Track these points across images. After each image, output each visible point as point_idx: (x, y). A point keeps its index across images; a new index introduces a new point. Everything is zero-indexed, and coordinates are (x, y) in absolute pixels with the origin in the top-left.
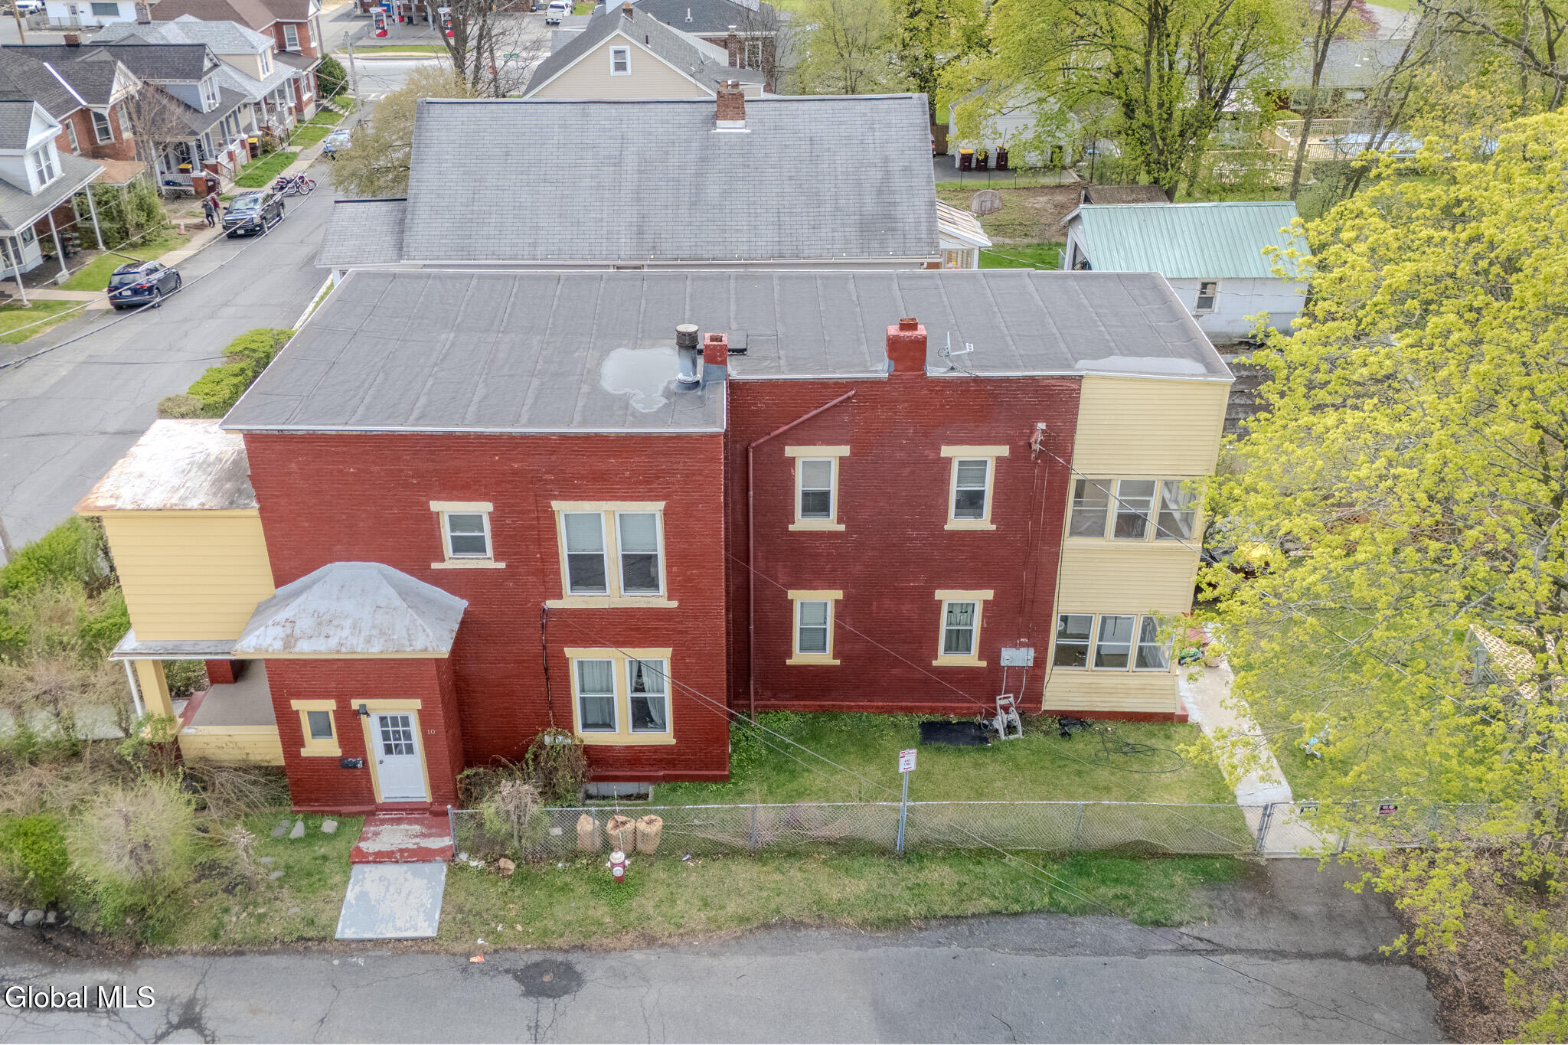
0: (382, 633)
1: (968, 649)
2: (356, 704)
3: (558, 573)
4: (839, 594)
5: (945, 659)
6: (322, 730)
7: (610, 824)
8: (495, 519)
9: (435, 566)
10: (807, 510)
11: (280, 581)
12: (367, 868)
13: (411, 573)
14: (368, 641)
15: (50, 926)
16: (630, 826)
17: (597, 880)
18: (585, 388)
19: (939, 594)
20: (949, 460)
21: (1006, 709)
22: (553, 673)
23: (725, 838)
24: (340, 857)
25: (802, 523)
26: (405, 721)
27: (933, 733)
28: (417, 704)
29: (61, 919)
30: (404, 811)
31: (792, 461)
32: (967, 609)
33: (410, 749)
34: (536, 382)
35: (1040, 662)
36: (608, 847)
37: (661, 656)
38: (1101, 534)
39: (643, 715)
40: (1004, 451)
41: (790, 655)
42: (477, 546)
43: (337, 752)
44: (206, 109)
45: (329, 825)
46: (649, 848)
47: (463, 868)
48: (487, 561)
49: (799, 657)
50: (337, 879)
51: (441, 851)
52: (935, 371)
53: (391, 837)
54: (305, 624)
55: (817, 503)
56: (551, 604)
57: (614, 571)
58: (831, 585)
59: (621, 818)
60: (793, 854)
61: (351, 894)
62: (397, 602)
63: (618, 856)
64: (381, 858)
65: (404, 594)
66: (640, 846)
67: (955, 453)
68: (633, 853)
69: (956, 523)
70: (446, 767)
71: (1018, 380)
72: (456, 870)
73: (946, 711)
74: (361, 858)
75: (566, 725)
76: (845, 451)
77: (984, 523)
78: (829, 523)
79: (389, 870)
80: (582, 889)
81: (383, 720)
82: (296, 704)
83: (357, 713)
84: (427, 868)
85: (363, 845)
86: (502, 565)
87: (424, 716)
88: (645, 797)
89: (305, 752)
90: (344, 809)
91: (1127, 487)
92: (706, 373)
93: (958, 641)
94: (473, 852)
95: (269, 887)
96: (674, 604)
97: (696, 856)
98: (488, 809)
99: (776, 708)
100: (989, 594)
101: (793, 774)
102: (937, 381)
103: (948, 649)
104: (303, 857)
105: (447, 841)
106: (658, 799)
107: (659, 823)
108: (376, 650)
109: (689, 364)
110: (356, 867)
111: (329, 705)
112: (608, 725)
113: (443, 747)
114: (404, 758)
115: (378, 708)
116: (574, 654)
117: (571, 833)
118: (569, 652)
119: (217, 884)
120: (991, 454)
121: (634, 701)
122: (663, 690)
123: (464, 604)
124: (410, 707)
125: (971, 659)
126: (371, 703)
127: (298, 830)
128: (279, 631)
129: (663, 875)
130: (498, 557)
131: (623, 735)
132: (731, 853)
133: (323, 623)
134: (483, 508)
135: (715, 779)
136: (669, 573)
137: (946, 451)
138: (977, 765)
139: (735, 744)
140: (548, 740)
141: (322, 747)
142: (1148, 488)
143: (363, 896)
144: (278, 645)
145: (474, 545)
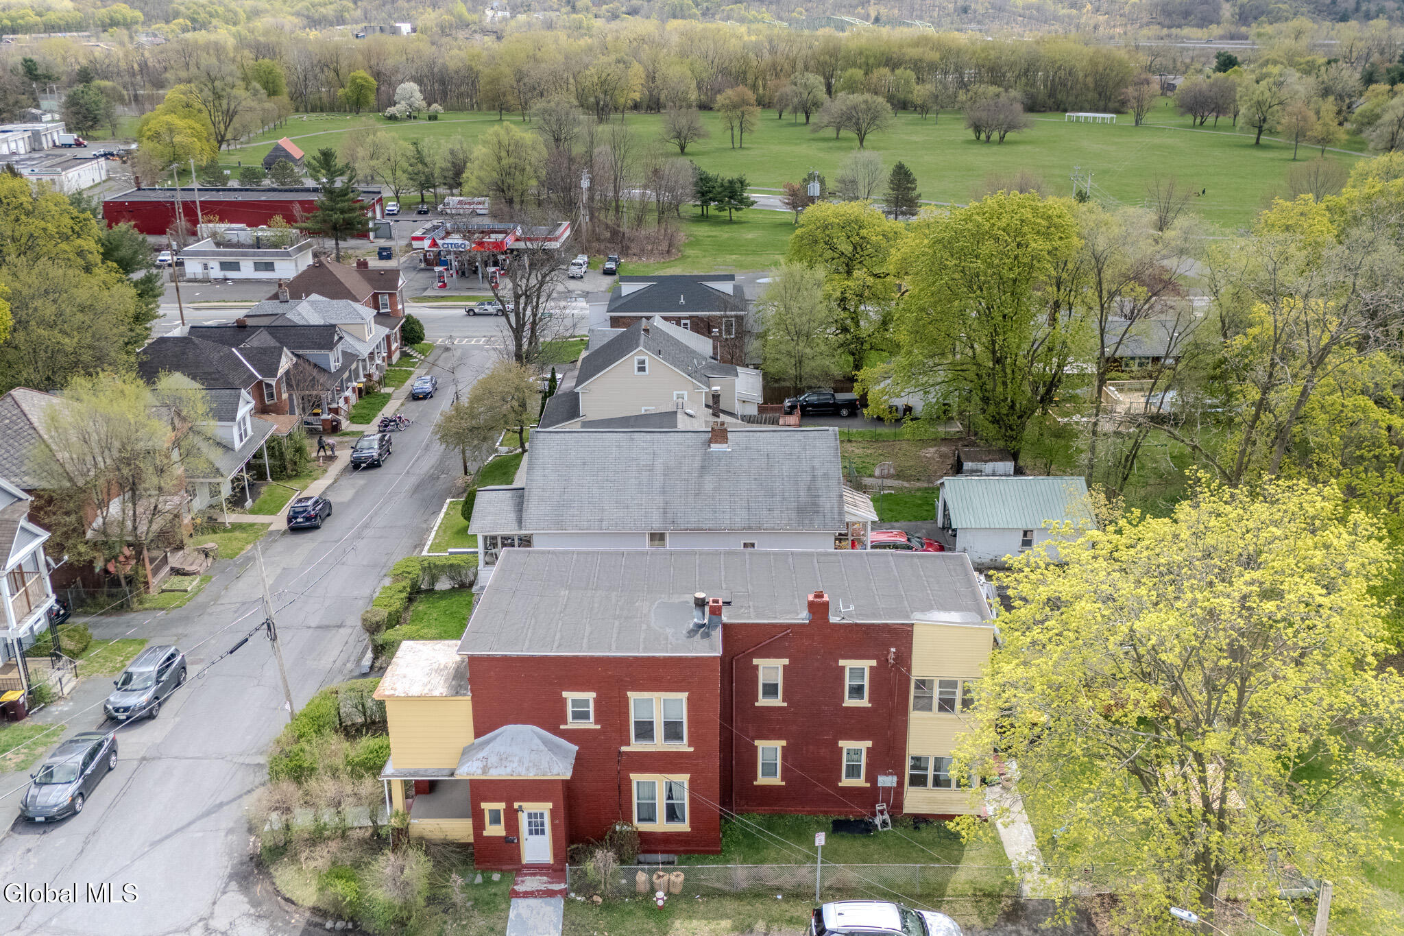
0: (535, 765)
1: (859, 776)
2: (516, 805)
3: (628, 731)
4: (784, 743)
5: (846, 782)
6: (495, 820)
7: (655, 877)
8: (596, 701)
9: (562, 727)
10: (766, 694)
11: (478, 734)
12: (520, 901)
13: (548, 730)
14: (528, 769)
15: (350, 931)
16: (666, 878)
17: (648, 908)
18: (644, 627)
19: (841, 743)
20: (843, 668)
21: (882, 812)
22: (623, 789)
23: (719, 885)
24: (503, 894)
25: (763, 701)
26: (542, 815)
27: (840, 827)
28: (550, 805)
29: (355, 926)
30: (538, 869)
31: (757, 666)
32: (858, 752)
33: (543, 832)
34: (617, 623)
35: (900, 784)
36: (653, 891)
37: (684, 778)
38: (930, 709)
39: (672, 814)
40: (874, 663)
41: (756, 779)
42: (585, 715)
43: (503, 833)
44: (333, 370)
45: (496, 877)
46: (676, 890)
47: (573, 901)
48: (590, 724)
49: (761, 780)
50: (503, 906)
51: (560, 892)
52: (834, 619)
53: (530, 883)
54: (493, 759)
55: (771, 690)
56: (624, 749)
57: (659, 731)
58: (779, 737)
59: (661, 873)
60: (757, 895)
61: (512, 914)
62: (542, 747)
63: (660, 894)
64: (526, 895)
65: (545, 742)
66: (672, 890)
67: (848, 664)
68: (668, 894)
69: (849, 702)
70: (563, 842)
71: (878, 625)
72: (569, 903)
73: (847, 814)
74: (517, 895)
75: (628, 819)
76: (786, 661)
77: (864, 703)
78: (778, 702)
79: (531, 902)
80: (640, 913)
81: (530, 815)
82: (484, 805)
83: (517, 811)
84: (553, 900)
85: (516, 888)
86: (599, 727)
87: (553, 812)
88: (673, 863)
89: (485, 833)
90: (504, 867)
91: (943, 684)
92: (710, 620)
93: (853, 771)
94: (578, 892)
95: (467, 910)
96: (692, 749)
97: (702, 896)
98: (589, 866)
99: (748, 811)
100: (869, 744)
101: (758, 850)
102: (835, 625)
103: (848, 776)
104: (484, 894)
105: (562, 886)
106: (680, 863)
107: (682, 877)
108: (531, 775)
109: (700, 614)
110: (514, 901)
111: (501, 806)
112: (651, 819)
113: (562, 830)
114: (540, 837)
115: (530, 807)
116: (635, 778)
117: (633, 882)
118: (632, 776)
119: (439, 909)
120: (867, 664)
121: (668, 805)
122: (684, 799)
123: (577, 748)
124: (545, 808)
125: (860, 782)
126: (525, 805)
127: (479, 879)
128: (480, 764)
129: (685, 906)
130: (596, 722)
131: (661, 825)
132: (723, 894)
133: (503, 759)
134: (590, 696)
135: (713, 853)
136: (689, 731)
137: (842, 662)
138: (864, 846)
139: (724, 833)
140: (618, 828)
141: (495, 830)
142: (953, 684)
143: (518, 915)
144: (480, 771)
145: (584, 716)
